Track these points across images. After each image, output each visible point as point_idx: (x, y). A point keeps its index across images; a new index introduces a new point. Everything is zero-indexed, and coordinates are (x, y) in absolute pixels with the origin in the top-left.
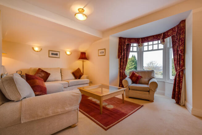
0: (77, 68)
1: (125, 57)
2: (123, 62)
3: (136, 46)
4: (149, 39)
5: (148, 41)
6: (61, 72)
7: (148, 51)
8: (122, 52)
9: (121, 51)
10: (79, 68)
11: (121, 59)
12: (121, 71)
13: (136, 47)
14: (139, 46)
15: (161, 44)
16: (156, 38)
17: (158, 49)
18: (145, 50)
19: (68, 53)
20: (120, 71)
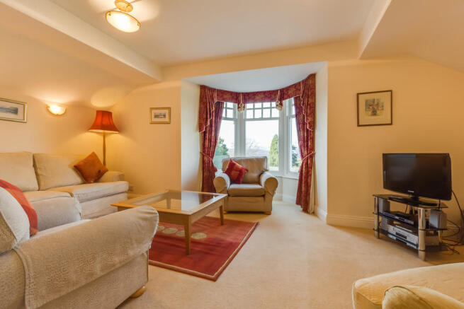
0: (90, 153)
1: (213, 129)
2: (210, 140)
3: (232, 107)
4: (257, 98)
5: (255, 101)
6: (34, 166)
7: (254, 119)
8: (207, 119)
9: (205, 116)
10: (93, 153)
11: (205, 133)
12: (206, 158)
13: (232, 111)
14: (239, 108)
15: (275, 109)
16: (269, 98)
17: (271, 118)
18: (248, 117)
19: (56, 109)
20: (203, 158)
